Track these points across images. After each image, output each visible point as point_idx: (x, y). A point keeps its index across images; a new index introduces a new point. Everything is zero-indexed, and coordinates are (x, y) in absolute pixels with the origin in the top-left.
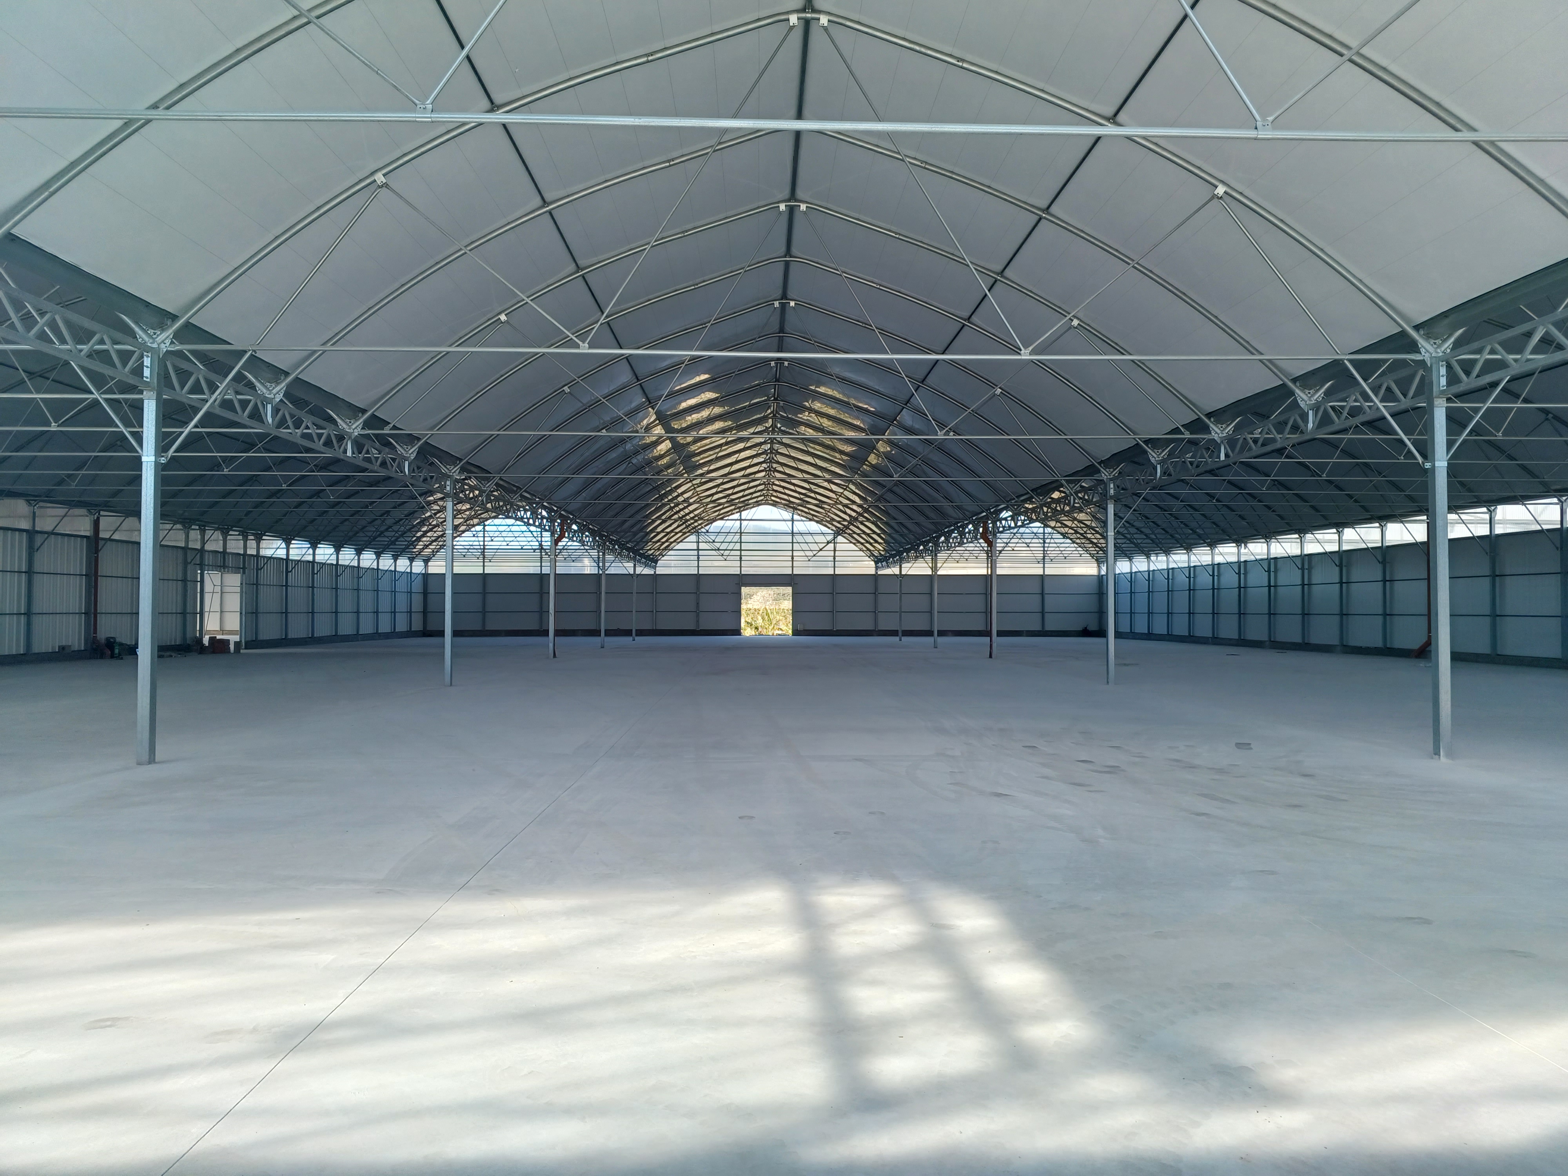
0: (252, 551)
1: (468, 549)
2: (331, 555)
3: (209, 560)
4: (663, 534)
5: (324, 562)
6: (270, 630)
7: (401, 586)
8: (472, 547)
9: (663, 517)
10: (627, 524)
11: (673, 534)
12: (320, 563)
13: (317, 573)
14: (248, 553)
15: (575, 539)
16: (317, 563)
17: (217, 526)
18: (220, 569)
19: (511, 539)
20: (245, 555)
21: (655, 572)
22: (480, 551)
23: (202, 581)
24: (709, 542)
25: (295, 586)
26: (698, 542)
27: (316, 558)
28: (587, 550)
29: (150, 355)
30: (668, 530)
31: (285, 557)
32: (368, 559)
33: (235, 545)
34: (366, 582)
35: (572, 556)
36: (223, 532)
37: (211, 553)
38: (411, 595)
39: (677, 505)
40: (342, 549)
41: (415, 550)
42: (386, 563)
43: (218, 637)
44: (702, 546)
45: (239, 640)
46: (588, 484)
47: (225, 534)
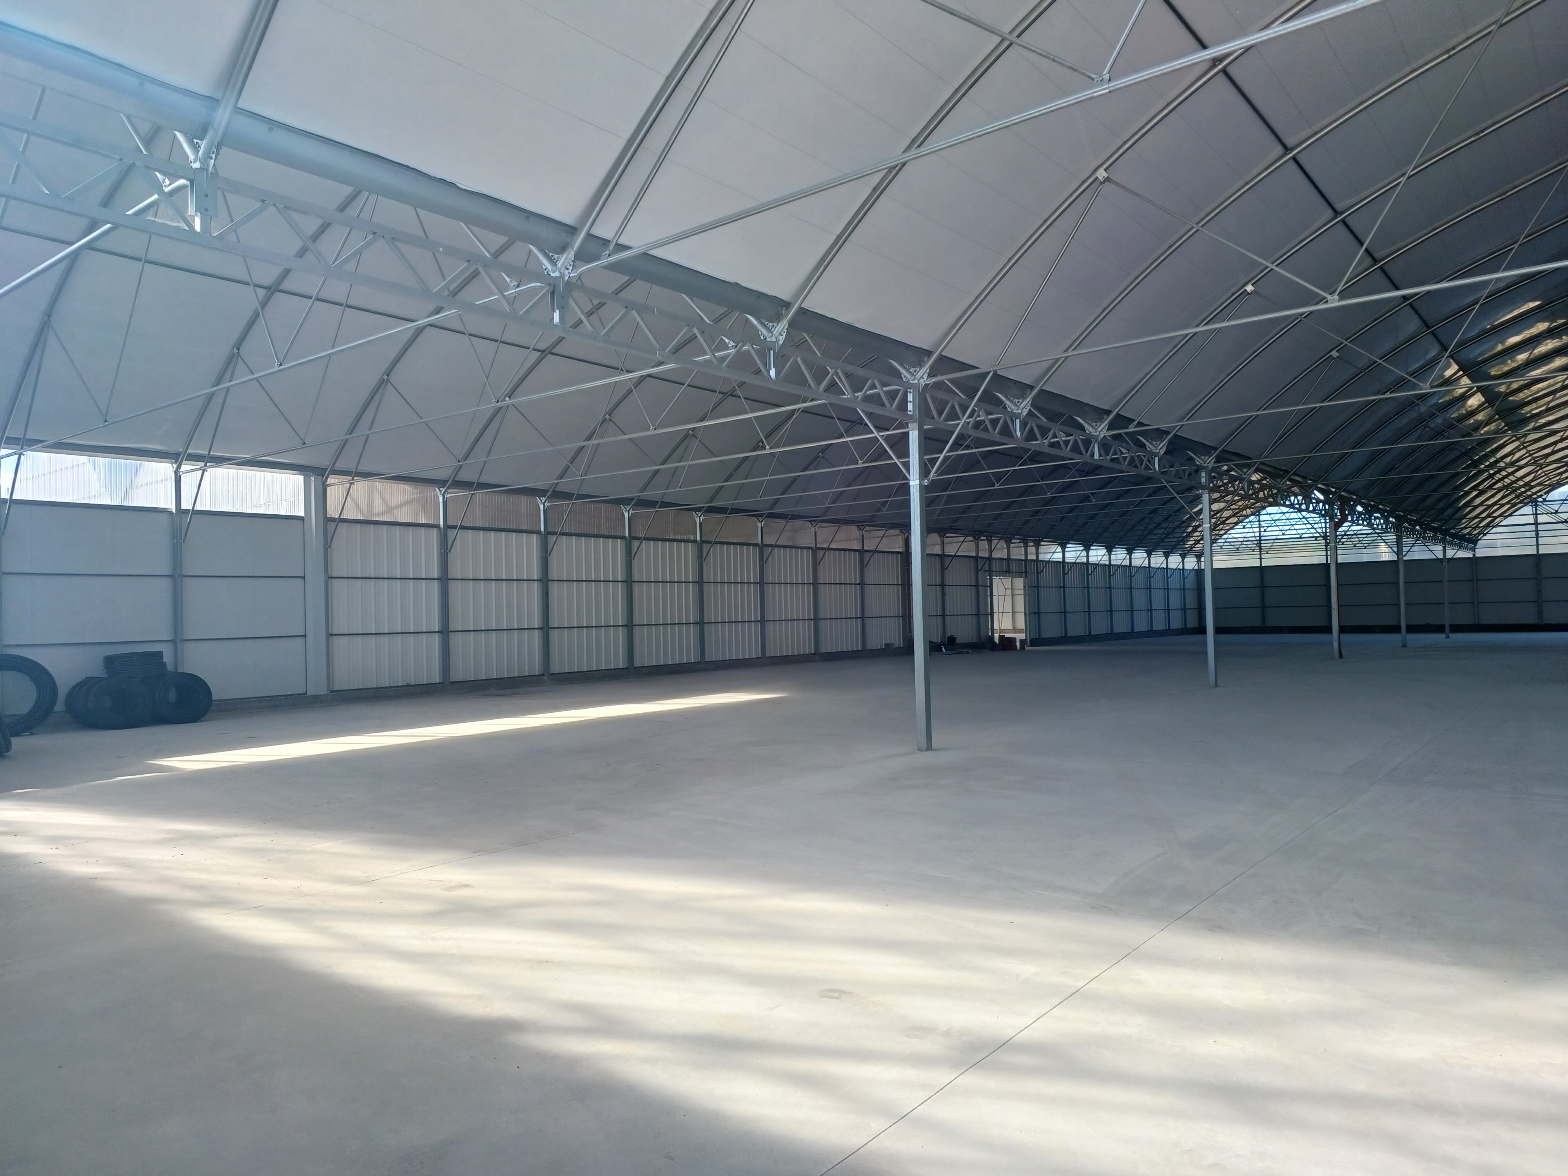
0: (1032, 557)
1: (1241, 542)
2: (1103, 556)
3: (995, 566)
4: (1481, 509)
5: (1097, 562)
6: (1051, 629)
7: (1174, 583)
8: (1246, 539)
9: (1481, 487)
10: (1429, 502)
11: (1496, 507)
12: (1094, 564)
13: (1091, 574)
14: (1029, 558)
15: (1361, 522)
16: (1091, 564)
17: (1001, 536)
18: (1006, 574)
19: (1288, 527)
20: (1026, 560)
21: (1474, 555)
22: (1256, 542)
23: (991, 586)
24: (1551, 513)
25: (1071, 587)
26: (1536, 514)
27: (1090, 560)
28: (1378, 533)
29: (912, 391)
30: (1489, 502)
31: (1061, 560)
32: (1139, 557)
33: (1017, 552)
34: (1138, 581)
35: (1363, 542)
36: (1007, 541)
37: (997, 561)
38: (1184, 592)
39: (1501, 470)
40: (1114, 550)
41: (1187, 546)
42: (1157, 560)
43: (1007, 635)
44: (1542, 519)
45: (1025, 638)
46: (1374, 457)
47: (1008, 542)
